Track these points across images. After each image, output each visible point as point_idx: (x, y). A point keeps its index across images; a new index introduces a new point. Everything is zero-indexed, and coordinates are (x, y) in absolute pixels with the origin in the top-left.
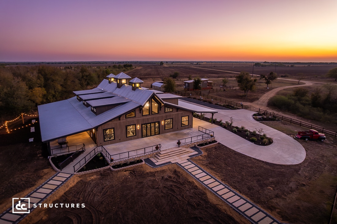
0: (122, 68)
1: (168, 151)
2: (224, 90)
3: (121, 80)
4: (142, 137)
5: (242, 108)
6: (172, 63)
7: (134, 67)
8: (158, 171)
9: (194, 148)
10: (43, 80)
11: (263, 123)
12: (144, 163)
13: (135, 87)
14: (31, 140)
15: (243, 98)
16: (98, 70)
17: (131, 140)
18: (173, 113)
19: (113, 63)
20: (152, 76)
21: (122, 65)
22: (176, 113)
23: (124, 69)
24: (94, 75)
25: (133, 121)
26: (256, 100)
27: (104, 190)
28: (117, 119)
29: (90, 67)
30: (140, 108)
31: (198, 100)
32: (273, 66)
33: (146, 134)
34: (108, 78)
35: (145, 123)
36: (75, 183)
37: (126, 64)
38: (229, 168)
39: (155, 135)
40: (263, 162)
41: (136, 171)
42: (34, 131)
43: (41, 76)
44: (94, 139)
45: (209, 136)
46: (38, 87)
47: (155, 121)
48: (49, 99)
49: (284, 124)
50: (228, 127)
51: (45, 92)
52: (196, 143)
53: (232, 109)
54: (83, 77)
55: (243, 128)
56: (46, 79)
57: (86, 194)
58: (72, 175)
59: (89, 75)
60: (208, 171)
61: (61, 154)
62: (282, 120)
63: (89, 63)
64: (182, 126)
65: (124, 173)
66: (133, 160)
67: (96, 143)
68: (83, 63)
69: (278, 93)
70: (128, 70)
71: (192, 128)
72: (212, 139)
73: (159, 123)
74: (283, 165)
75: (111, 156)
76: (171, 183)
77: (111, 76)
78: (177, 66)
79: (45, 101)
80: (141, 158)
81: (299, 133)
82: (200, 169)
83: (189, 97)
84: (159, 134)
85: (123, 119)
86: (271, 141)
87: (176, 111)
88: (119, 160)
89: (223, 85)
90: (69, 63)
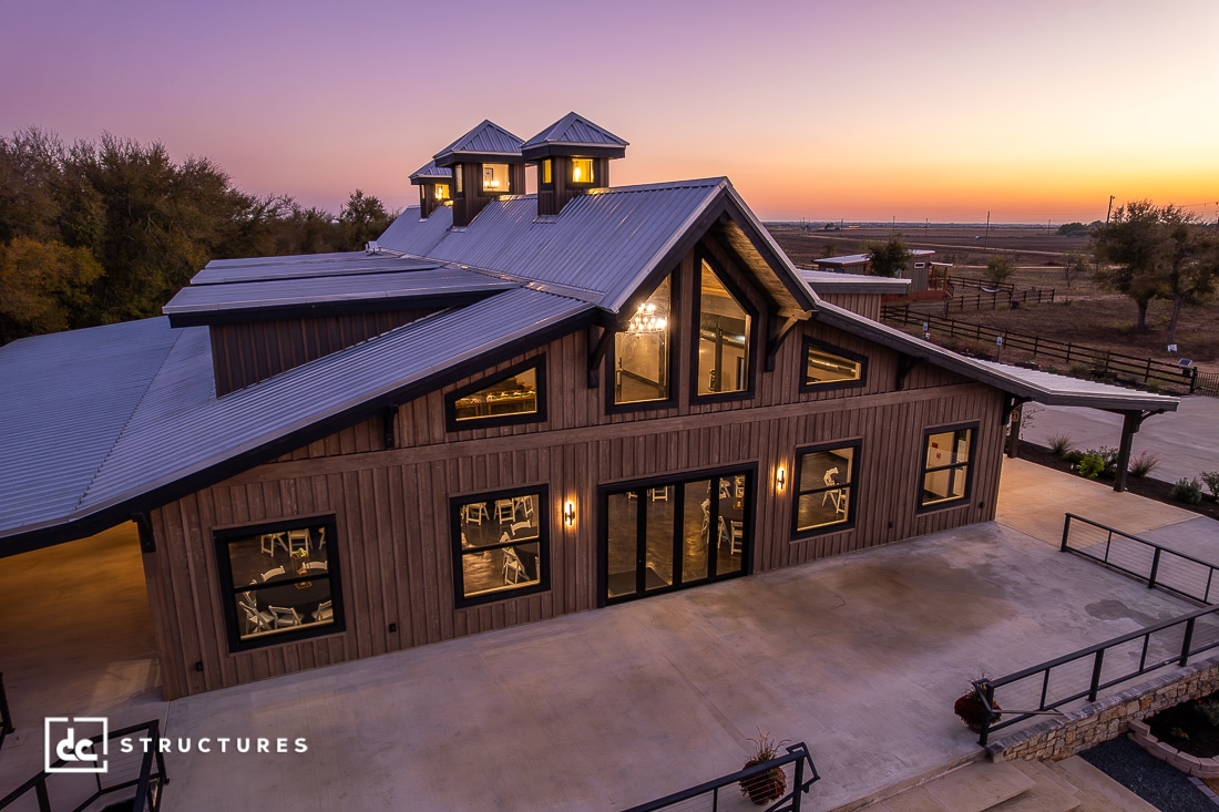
3: (471, 166)
4: (603, 602)
13: (559, 188)
17: (504, 624)
18: (867, 402)
22: (889, 398)
25: (522, 453)
28: (364, 436)
33: (634, 568)
35: (627, 476)
39: (713, 578)
47: (716, 461)
52: (1133, 708)
64: (920, 509)
71: (991, 517)
73: (752, 476)
84: (745, 570)
85: (421, 433)
87: (891, 381)
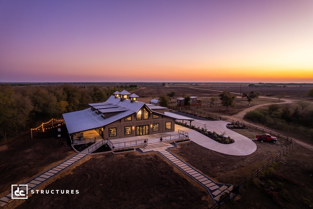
0: (128, 88)
1: (153, 144)
2: (211, 106)
3: (123, 95)
4: (136, 136)
5: (220, 120)
6: (174, 84)
7: (139, 87)
8: (143, 155)
9: (173, 143)
10: (66, 95)
11: (233, 130)
12: (135, 150)
13: (133, 100)
14: (59, 136)
15: (224, 112)
16: (107, 89)
17: (128, 137)
18: (159, 119)
19: (121, 84)
20: (153, 95)
21: (128, 85)
23: (130, 89)
24: (104, 93)
25: (130, 123)
26: (236, 114)
27: (108, 163)
28: (119, 122)
29: (101, 87)
30: (135, 114)
31: (186, 113)
32: (266, 87)
33: (139, 134)
34: (114, 95)
35: (138, 125)
36: (89, 159)
37: (132, 85)
38: (194, 156)
39: (146, 135)
40: (220, 153)
41: (129, 155)
42: (60, 131)
43: (65, 92)
44: (102, 135)
45: (184, 136)
46: (63, 100)
47: (146, 124)
48: (69, 110)
49: (250, 131)
50: (202, 132)
51: (68, 104)
52: (174, 140)
53: (211, 120)
54: (95, 94)
55: (214, 133)
56: (69, 95)
57: (96, 165)
58: (87, 155)
59: (100, 93)
60: (178, 157)
61: (80, 144)
62: (250, 128)
63: (100, 83)
64: (166, 130)
65: (121, 155)
66: (128, 149)
67: (103, 138)
68: (94, 84)
69: (257, 109)
70: (133, 90)
71: (174, 131)
72: (187, 138)
73: (149, 126)
74: (234, 156)
75: (113, 144)
76: (151, 162)
77: (117, 93)
78: (177, 86)
79: (66, 111)
80: (133, 148)
81: (257, 137)
82: (173, 155)
83: (179, 111)
84: (149, 134)
85: (123, 122)
86: (233, 141)
87: (162, 118)
88: (118, 148)
89: (211, 103)
90: (82, 83)
